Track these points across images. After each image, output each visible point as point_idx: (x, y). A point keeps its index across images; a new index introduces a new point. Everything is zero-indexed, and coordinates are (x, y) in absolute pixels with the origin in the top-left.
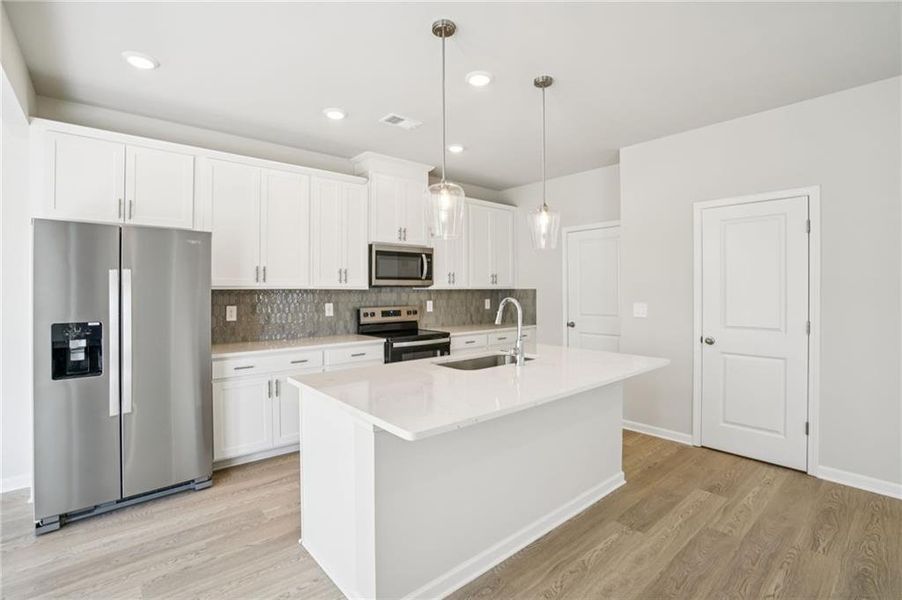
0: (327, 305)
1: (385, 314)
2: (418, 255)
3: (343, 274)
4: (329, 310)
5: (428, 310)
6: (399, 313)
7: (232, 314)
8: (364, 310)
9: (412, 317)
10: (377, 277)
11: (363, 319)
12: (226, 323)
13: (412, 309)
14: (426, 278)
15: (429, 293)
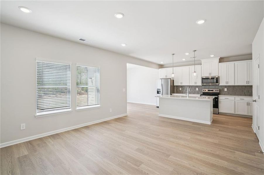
0: (197, 88)
1: (208, 90)
2: (214, 78)
3: (196, 83)
4: (197, 89)
5: (225, 90)
6: (213, 91)
7: (180, 89)
8: (203, 90)
9: (217, 92)
10: (202, 83)
11: (203, 91)
12: (180, 90)
13: (217, 90)
14: (216, 83)
15: (226, 86)
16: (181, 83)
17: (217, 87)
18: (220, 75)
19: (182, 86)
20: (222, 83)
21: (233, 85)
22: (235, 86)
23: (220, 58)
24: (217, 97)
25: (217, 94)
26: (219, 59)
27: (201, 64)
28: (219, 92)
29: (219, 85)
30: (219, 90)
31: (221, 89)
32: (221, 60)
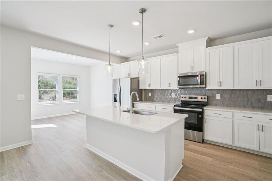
0: (173, 92)
1: (190, 98)
2: (198, 76)
3: (169, 85)
5: (217, 98)
6: (196, 98)
7: (150, 94)
8: (182, 96)
9: (203, 100)
10: (179, 85)
11: (182, 99)
12: (149, 97)
13: (203, 97)
14: (201, 85)
15: (218, 91)
16: (149, 85)
17: (203, 91)
18: (207, 71)
19: (152, 91)
20: (212, 85)
21: (231, 88)
22: (234, 89)
23: (207, 38)
24: (201, 110)
25: (203, 105)
26: (207, 41)
27: (178, 53)
28: (206, 100)
29: (206, 88)
30: (206, 97)
31: (211, 95)
32: (211, 42)
